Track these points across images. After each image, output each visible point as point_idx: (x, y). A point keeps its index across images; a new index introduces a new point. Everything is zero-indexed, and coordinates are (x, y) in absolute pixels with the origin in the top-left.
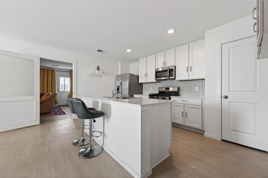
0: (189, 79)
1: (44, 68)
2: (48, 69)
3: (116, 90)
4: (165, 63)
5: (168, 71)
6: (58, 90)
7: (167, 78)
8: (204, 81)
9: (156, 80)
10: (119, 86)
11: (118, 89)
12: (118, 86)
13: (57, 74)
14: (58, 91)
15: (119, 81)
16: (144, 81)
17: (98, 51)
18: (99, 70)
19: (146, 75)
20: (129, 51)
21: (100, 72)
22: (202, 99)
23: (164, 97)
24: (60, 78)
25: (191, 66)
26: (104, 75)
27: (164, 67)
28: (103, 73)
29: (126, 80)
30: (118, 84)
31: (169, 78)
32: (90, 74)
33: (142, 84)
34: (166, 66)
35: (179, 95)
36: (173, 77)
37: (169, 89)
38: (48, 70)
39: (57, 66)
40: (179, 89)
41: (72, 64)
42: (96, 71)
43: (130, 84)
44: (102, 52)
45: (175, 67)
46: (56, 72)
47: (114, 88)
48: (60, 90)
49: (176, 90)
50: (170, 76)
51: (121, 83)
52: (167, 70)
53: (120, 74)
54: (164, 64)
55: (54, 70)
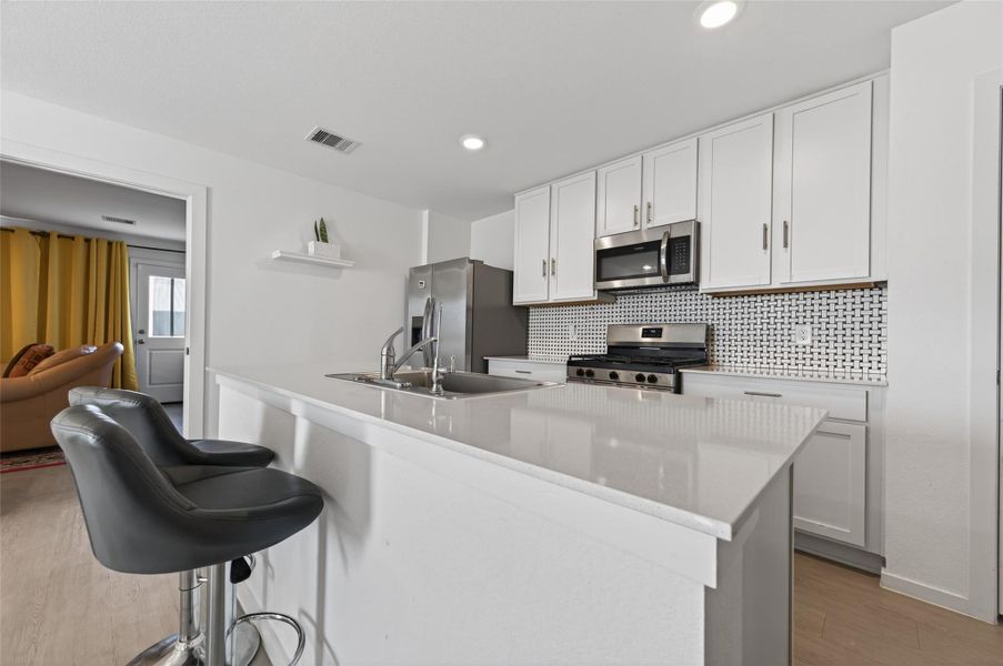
0: (773, 287)
1: (65, 232)
2: (89, 236)
3: (406, 338)
4: (643, 210)
5: (664, 246)
6: (142, 332)
7: (659, 280)
8: (876, 292)
9: (599, 290)
10: (422, 318)
11: (416, 334)
12: (414, 318)
13: (133, 261)
14: (140, 337)
15: (420, 294)
16: (540, 298)
17: (320, 137)
18: (325, 240)
19: (549, 268)
20: (473, 144)
21: (329, 252)
22: (870, 389)
23: (646, 375)
24: (152, 278)
25: (788, 220)
26: (350, 264)
27: (637, 228)
28: (344, 256)
29: (454, 296)
30: (418, 308)
31: (666, 279)
32: (277, 254)
33: (525, 310)
34: (650, 226)
35: (708, 365)
36: (688, 277)
37: (658, 333)
38: (88, 241)
39: (131, 223)
40: (710, 332)
41: (184, 203)
42: (312, 245)
43: (472, 312)
44: (341, 149)
45: (698, 225)
46: (128, 253)
47: (399, 324)
48: (150, 335)
49: (698, 337)
50: (670, 272)
51: (430, 306)
52: (659, 242)
53: (424, 262)
54: (638, 213)
55: (121, 244)
